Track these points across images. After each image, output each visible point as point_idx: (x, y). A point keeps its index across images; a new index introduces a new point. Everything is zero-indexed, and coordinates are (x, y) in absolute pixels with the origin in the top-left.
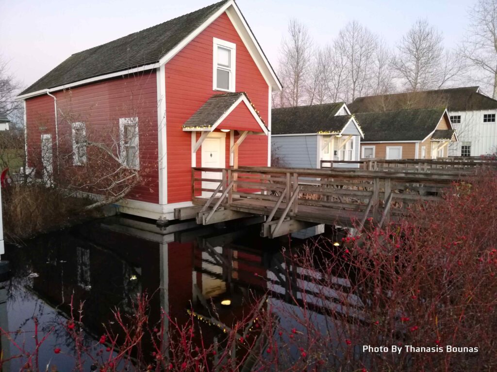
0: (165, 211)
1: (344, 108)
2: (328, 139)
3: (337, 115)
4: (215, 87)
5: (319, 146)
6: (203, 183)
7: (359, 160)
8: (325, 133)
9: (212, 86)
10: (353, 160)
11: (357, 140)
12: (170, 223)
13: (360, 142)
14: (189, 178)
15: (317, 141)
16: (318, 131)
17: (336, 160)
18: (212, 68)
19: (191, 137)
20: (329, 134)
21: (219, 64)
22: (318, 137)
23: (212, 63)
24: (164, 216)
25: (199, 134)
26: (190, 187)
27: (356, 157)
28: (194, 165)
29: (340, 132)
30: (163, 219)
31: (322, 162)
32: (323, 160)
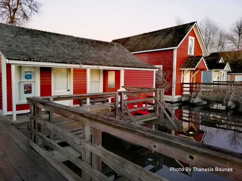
0: (174, 98)
1: (222, 59)
2: (217, 72)
3: (219, 62)
4: (188, 54)
5: (213, 75)
6: (184, 88)
7: (226, 81)
8: (216, 70)
9: (188, 53)
10: (224, 81)
11: (225, 73)
12: (176, 102)
13: (226, 74)
14: (180, 87)
15: (212, 73)
16: (213, 69)
17: (218, 81)
18: (188, 47)
19: (181, 72)
20: (218, 70)
21: (190, 45)
22: (212, 71)
23: (188, 45)
24: (174, 100)
25: (184, 71)
26: (180, 90)
27: (225, 80)
28: (182, 82)
29: (223, 69)
30: (173, 101)
31: (214, 82)
32: (214, 81)
